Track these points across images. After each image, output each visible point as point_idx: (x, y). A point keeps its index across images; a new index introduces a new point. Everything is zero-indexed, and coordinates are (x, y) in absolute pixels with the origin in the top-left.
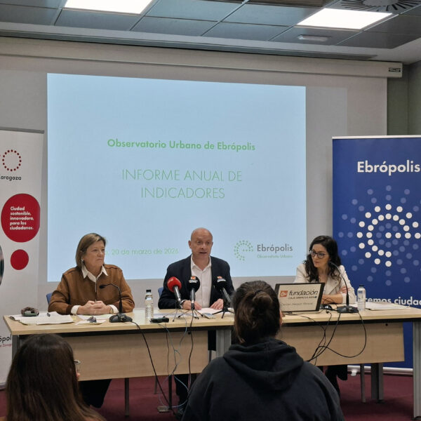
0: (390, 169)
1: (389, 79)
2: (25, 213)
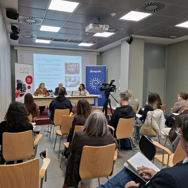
2: (30, 79)
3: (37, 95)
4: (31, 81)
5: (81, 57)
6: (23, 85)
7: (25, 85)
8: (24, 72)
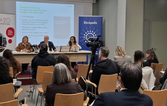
0: (91, 23)
1: (93, 3)
2: (11, 32)
3: (20, 51)
4: (12, 34)
5: (73, 5)
6: (4, 38)
7: (5, 38)
8: (5, 23)
